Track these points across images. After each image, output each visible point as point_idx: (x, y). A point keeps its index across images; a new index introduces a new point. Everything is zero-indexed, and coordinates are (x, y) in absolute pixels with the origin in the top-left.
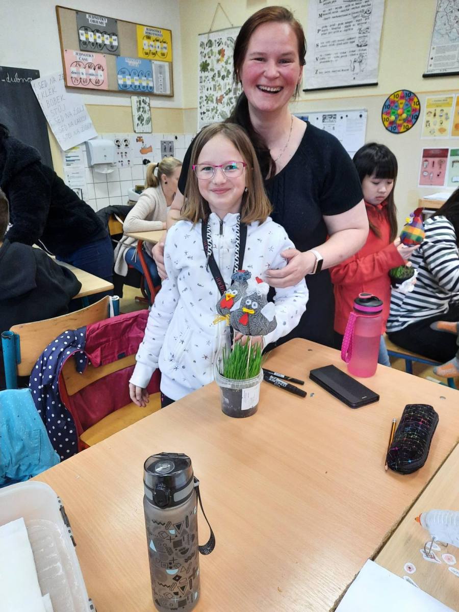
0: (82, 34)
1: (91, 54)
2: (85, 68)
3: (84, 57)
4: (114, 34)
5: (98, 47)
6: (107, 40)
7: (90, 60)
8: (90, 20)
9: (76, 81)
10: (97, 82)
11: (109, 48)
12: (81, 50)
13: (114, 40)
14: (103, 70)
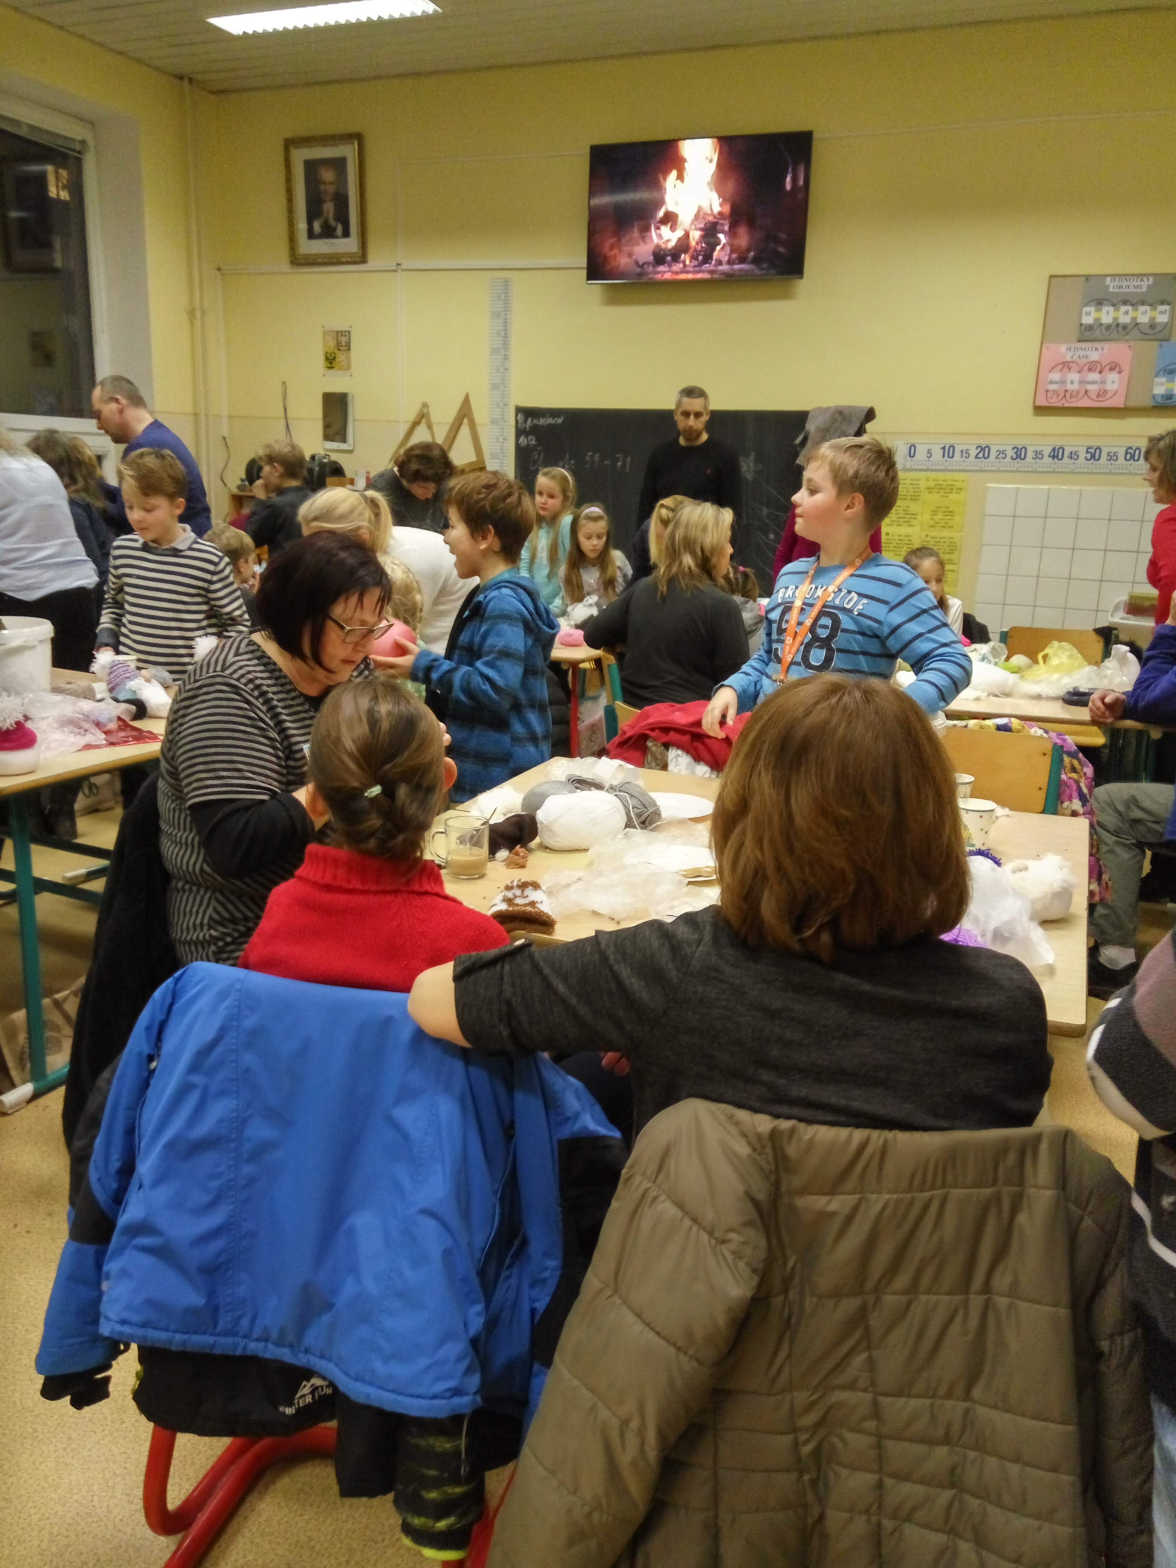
0: (1088, 314)
1: (1099, 345)
2: (1080, 372)
3: (1082, 353)
4: (1162, 303)
5: (1118, 331)
6: (1143, 315)
7: (1094, 356)
8: (1112, 286)
9: (1055, 396)
10: (1101, 394)
11: (1147, 331)
12: (1080, 341)
13: (1161, 313)
14: (1120, 372)
